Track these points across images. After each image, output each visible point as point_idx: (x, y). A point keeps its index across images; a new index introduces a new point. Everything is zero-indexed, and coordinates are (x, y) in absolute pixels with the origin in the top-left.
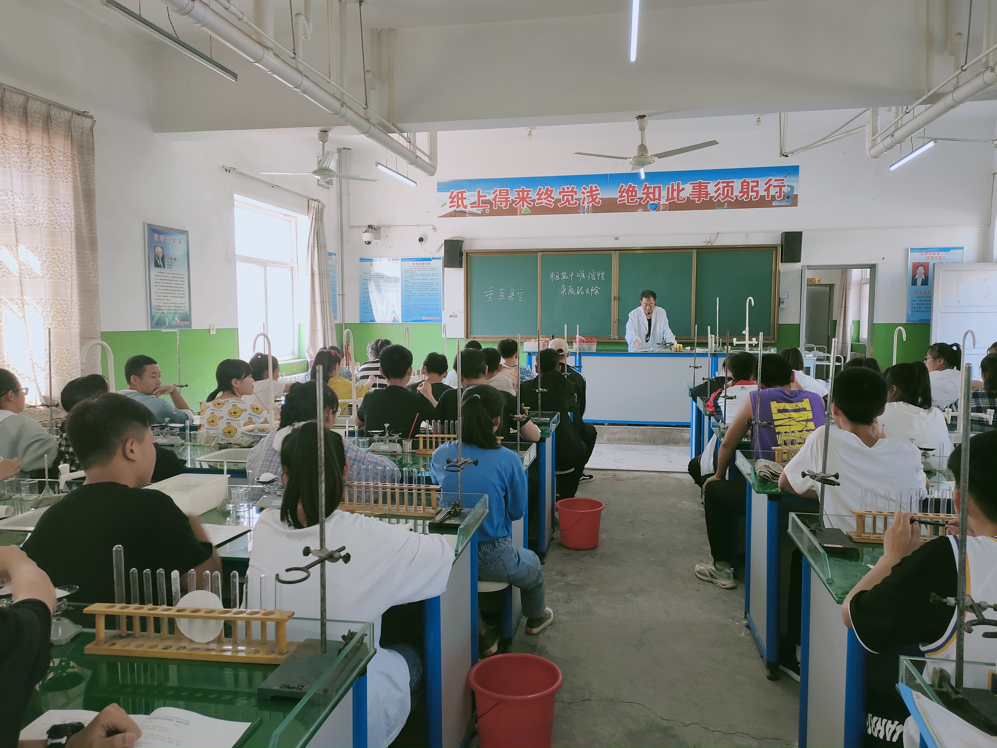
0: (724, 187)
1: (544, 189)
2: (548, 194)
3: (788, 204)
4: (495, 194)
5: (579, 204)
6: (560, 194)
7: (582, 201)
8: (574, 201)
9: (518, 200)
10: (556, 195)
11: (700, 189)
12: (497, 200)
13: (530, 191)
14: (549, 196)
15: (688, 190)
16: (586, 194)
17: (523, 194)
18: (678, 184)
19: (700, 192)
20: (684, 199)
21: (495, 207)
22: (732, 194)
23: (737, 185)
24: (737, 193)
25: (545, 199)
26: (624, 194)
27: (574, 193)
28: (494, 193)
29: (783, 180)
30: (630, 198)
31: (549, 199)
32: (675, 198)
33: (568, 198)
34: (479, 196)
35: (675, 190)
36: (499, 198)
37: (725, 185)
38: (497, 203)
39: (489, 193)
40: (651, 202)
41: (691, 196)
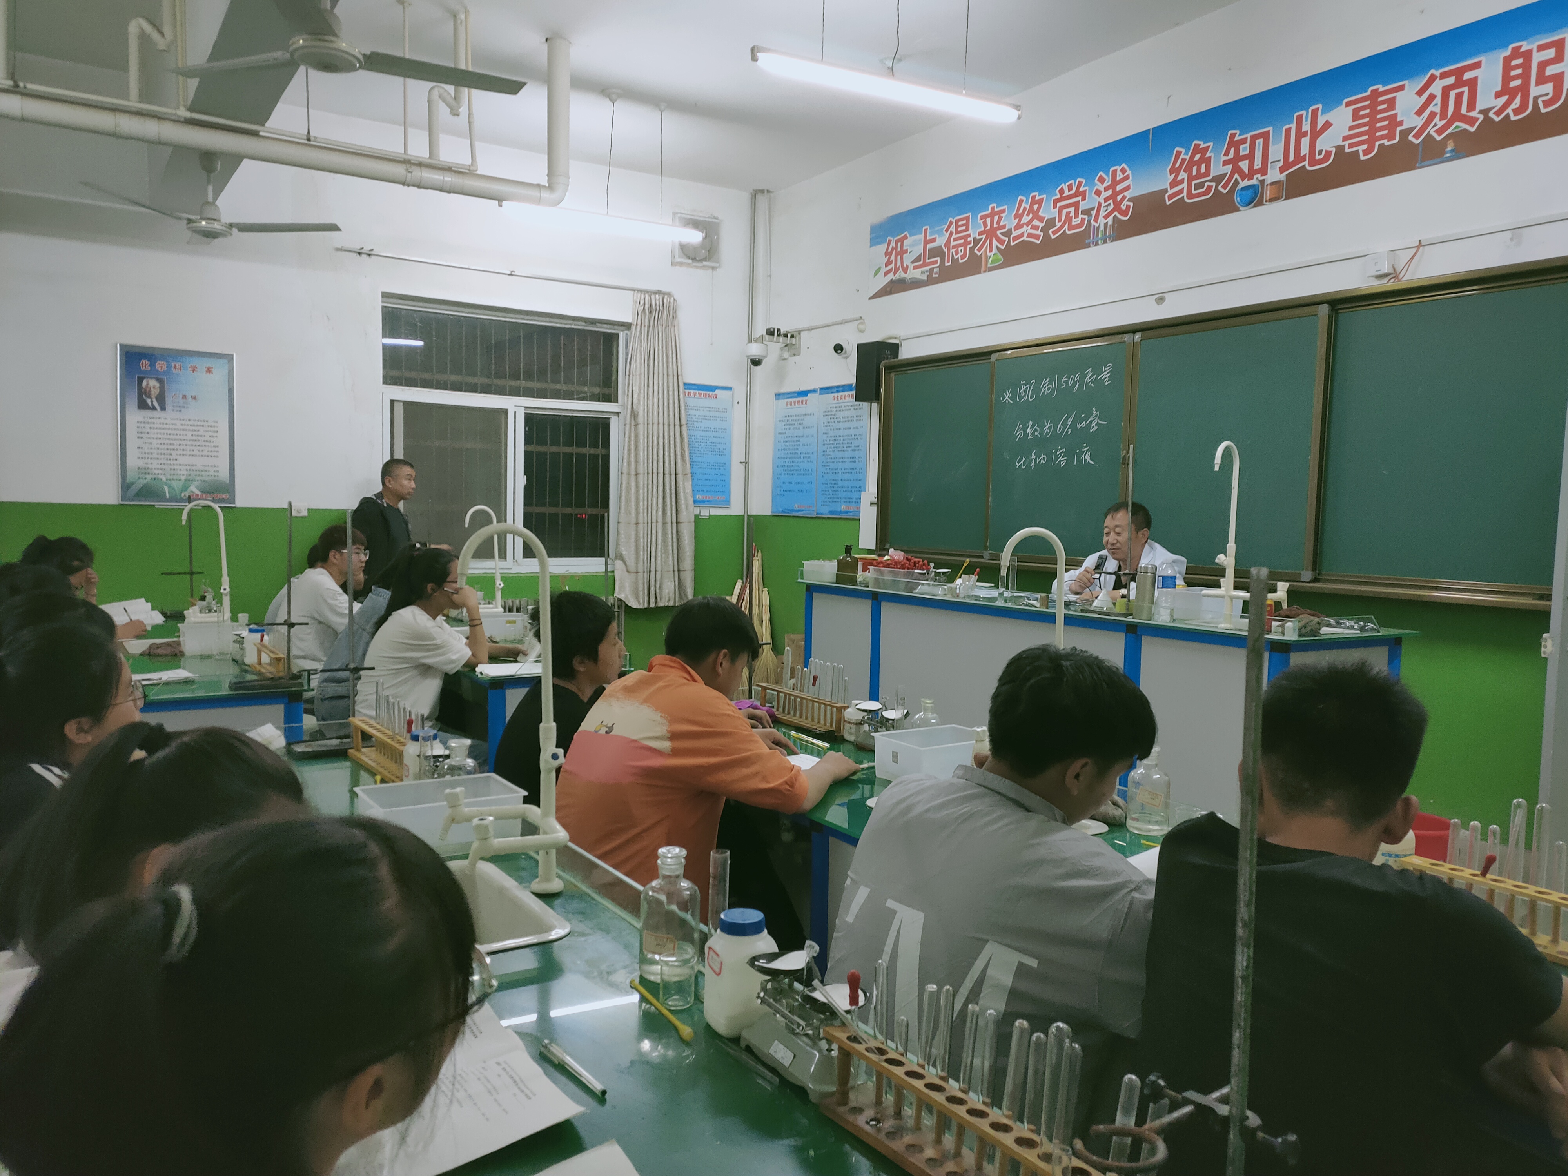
0: (1446, 91)
2: (1033, 211)
5: (1089, 221)
6: (1055, 206)
7: (1094, 213)
8: (1081, 216)
9: (984, 236)
10: (1048, 212)
11: (1374, 114)
12: (952, 244)
13: (1003, 211)
14: (1036, 214)
15: (1339, 126)
16: (1103, 196)
17: (992, 222)
18: (1316, 112)
19: (1373, 121)
20: (1328, 153)
21: (948, 262)
22: (1471, 106)
23: (1490, 70)
24: (1487, 98)
25: (1028, 224)
26: (1183, 175)
27: (1080, 198)
28: (947, 231)
30: (1193, 183)
31: (1035, 222)
32: (1304, 159)
34: (926, 242)
35: (1306, 134)
36: (954, 240)
37: (1451, 80)
38: (951, 251)
39: (940, 232)
40: (1242, 185)
41: (1347, 143)
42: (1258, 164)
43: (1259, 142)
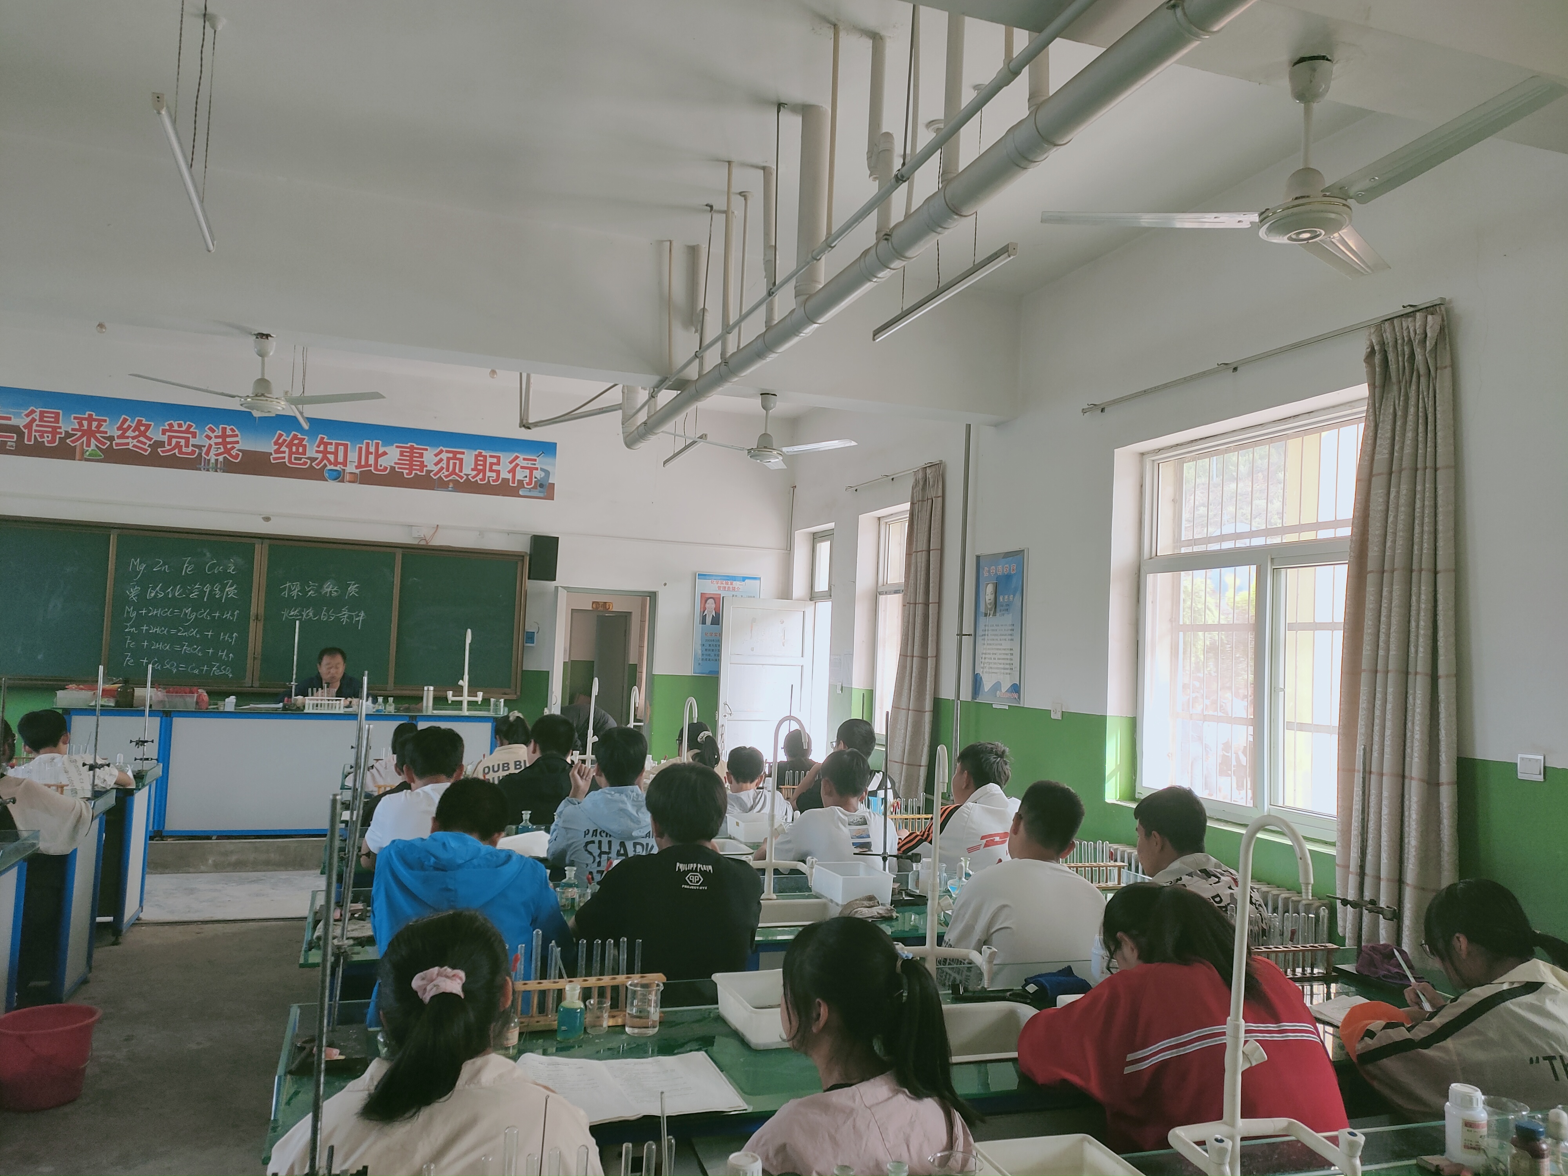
0: (449, 459)
1: (132, 421)
2: (139, 430)
3: (541, 495)
4: (30, 418)
5: (200, 454)
6: (164, 433)
7: (205, 450)
8: (191, 448)
9: (79, 434)
10: (156, 434)
11: (412, 457)
12: (34, 427)
13: (105, 421)
14: (142, 433)
15: (392, 456)
16: (214, 440)
17: (90, 425)
18: (377, 444)
19: (411, 460)
20: (386, 468)
21: (29, 440)
22: (461, 471)
23: (469, 457)
24: (468, 469)
25: (133, 438)
26: (284, 449)
27: (190, 436)
28: (27, 415)
29: (535, 460)
30: (293, 456)
31: (142, 439)
32: (371, 466)
33: (178, 443)
35: (371, 453)
36: (37, 426)
37: (451, 455)
38: (34, 434)
39: (18, 415)
40: (330, 467)
41: (397, 466)
42: (341, 459)
43: (341, 448)
